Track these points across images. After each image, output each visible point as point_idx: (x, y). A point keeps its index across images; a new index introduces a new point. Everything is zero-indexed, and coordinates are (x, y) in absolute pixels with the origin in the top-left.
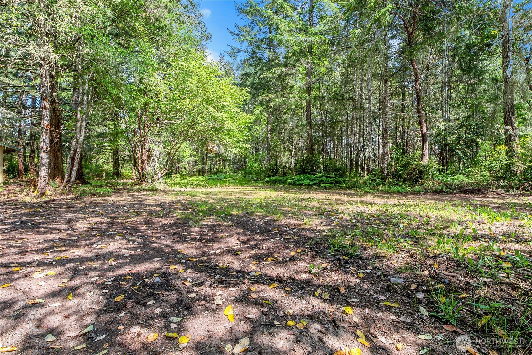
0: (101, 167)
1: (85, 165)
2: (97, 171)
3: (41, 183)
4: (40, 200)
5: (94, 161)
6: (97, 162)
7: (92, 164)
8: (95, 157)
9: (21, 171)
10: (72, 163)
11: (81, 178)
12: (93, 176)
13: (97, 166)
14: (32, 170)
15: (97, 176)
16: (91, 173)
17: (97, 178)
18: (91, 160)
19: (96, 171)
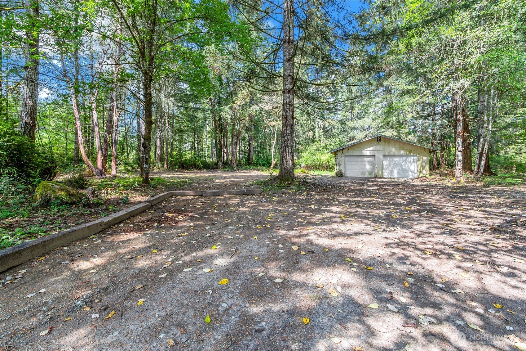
0: (511, 159)
1: (492, 158)
2: (506, 163)
3: (458, 173)
4: (457, 185)
5: (502, 153)
6: (505, 153)
7: (499, 156)
8: (503, 149)
9: (435, 165)
10: (480, 158)
11: (488, 170)
12: (500, 169)
13: (505, 158)
14: (443, 164)
15: (506, 168)
16: (499, 166)
17: (506, 171)
18: (498, 152)
19: (504, 163)
